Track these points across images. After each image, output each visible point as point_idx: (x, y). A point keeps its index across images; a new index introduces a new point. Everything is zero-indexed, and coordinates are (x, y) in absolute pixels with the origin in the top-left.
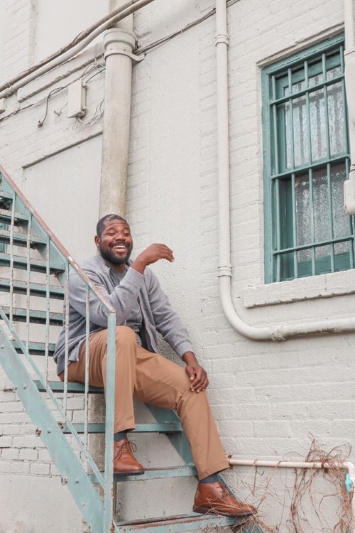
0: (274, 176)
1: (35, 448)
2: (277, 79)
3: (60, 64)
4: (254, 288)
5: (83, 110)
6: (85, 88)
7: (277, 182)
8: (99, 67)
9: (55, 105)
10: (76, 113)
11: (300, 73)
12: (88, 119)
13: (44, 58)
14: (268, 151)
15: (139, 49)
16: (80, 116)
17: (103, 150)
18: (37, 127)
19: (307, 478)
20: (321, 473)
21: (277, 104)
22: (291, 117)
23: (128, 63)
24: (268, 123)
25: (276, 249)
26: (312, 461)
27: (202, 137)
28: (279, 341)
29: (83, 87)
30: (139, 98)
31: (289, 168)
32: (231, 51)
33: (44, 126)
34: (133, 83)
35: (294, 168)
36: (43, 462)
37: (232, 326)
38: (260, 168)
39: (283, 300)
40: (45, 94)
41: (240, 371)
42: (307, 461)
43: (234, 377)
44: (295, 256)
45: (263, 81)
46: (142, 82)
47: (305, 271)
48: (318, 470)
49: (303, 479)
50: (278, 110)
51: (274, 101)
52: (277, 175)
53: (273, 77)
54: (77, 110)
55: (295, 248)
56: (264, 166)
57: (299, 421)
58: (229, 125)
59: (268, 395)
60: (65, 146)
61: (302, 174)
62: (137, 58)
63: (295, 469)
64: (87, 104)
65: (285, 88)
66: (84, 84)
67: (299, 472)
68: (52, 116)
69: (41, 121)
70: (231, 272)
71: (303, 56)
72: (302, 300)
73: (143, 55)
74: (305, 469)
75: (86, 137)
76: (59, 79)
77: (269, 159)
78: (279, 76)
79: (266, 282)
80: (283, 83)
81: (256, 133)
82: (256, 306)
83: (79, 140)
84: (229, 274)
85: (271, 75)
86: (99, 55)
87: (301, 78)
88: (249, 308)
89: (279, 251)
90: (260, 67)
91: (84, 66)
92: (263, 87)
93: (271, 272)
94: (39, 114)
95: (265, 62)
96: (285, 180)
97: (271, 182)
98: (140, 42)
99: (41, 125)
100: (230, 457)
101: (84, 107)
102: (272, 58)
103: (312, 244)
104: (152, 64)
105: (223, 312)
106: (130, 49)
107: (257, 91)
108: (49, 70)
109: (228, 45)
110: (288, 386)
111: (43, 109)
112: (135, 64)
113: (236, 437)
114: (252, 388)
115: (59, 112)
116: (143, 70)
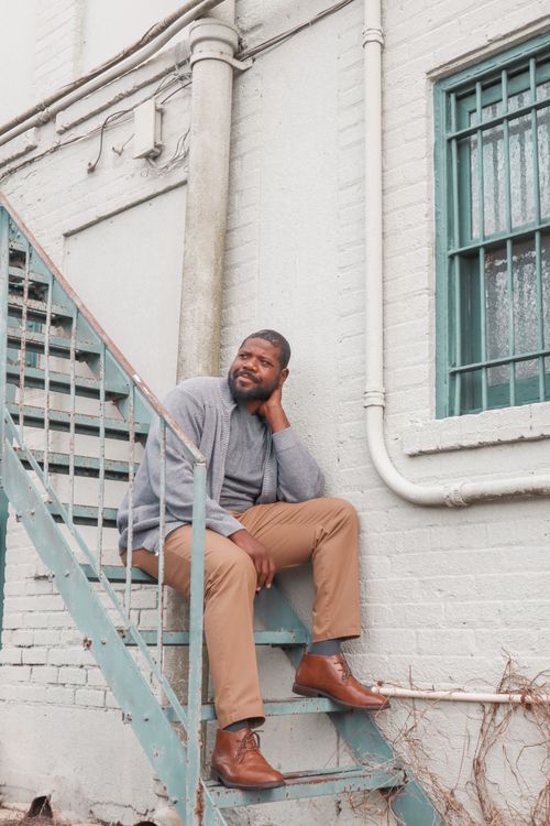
0: (452, 251)
1: (82, 666)
2: (458, 99)
3: (122, 74)
4: (420, 425)
5: (157, 147)
6: (160, 112)
7: (457, 260)
8: (181, 78)
9: (114, 139)
10: (145, 151)
11: (494, 89)
12: (165, 160)
13: (97, 64)
14: (444, 211)
15: (245, 51)
16: (153, 156)
17: (188, 208)
18: (86, 172)
19: (499, 718)
20: (521, 710)
21: (458, 138)
22: (480, 158)
23: (226, 73)
24: (444, 169)
25: (454, 365)
26: (507, 692)
27: (341, 189)
28: (457, 507)
29: (157, 110)
30: (245, 127)
31: (476, 239)
32: (388, 54)
33: (97, 172)
34: (234, 106)
35: (484, 238)
36: (95, 688)
37: (384, 484)
38: (431, 238)
39: (465, 444)
40: (98, 121)
41: (397, 553)
42: (499, 691)
43: (387, 561)
44: (483, 377)
45: (436, 102)
46: (249, 103)
47: (499, 399)
48: (516, 705)
49: (493, 720)
50: (459, 147)
51: (454, 133)
52: (457, 249)
53: (453, 96)
54: (148, 146)
55: (484, 363)
56: (437, 235)
57: (486, 630)
58: (383, 171)
59: (440, 590)
60: (128, 203)
61: (495, 249)
62: (241, 65)
63: (482, 703)
64: (164, 137)
65: (471, 113)
66: (159, 106)
67: (487, 708)
68: (109, 155)
69: (93, 164)
70: (385, 399)
71: (499, 62)
72: (494, 445)
73: (249, 62)
74: (496, 705)
75: (161, 189)
76: (120, 98)
77: (444, 225)
78: (462, 94)
79: (438, 417)
80: (468, 105)
81: (425, 183)
82: (422, 454)
83: (151, 193)
84: (382, 402)
85: (449, 93)
86: (181, 60)
87: (497, 98)
88: (413, 456)
89: (458, 368)
90: (432, 79)
91: (159, 77)
92: (436, 112)
93: (446, 401)
94: (88, 152)
95: (440, 71)
96: (469, 258)
97: (447, 260)
98: (246, 40)
99: (92, 170)
100: (380, 684)
101: (159, 142)
102: (452, 66)
103: (511, 357)
104: (265, 75)
105: (371, 461)
106: (228, 50)
107: (428, 117)
108: (104, 83)
109: (382, 46)
110: (471, 577)
111: (95, 145)
112: (237, 74)
113: (390, 653)
114: (416, 579)
115: (120, 149)
116: (250, 83)
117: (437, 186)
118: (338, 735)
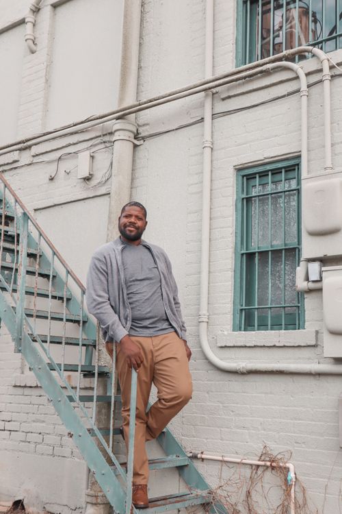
0: (243, 252)
1: (40, 433)
2: (247, 179)
3: (72, 134)
4: (226, 333)
5: (90, 175)
6: (92, 157)
7: (245, 256)
8: (104, 142)
9: (66, 165)
10: (85, 176)
11: (264, 178)
12: (94, 182)
13: (58, 127)
14: (239, 232)
15: (140, 136)
16: (87, 179)
17: (110, 213)
18: (48, 179)
19: (259, 472)
20: (270, 469)
21: (247, 198)
22: (256, 208)
23: (132, 145)
24: (240, 212)
25: (242, 306)
26: (263, 461)
28: (243, 374)
29: (91, 156)
30: (138, 174)
31: (254, 248)
32: (215, 153)
33: (54, 180)
34: (134, 161)
35: (258, 248)
36: (47, 445)
37: (206, 358)
38: (233, 245)
39: (247, 345)
40: (58, 154)
41: (212, 392)
42: (259, 460)
43: (207, 395)
44: (256, 313)
45: (237, 180)
46: (140, 163)
47: (263, 325)
48: (267, 467)
49: (256, 473)
50: (247, 202)
51: (244, 196)
52: (244, 251)
53: (245, 178)
54: (86, 174)
55: (256, 307)
56: (236, 243)
57: (254, 432)
58: (211, 209)
59: (233, 411)
60: (73, 200)
61: (263, 254)
62: (137, 142)
63: (251, 465)
64: (94, 170)
65: (253, 186)
66: (92, 154)
67: (253, 468)
68: (62, 173)
69: (53, 176)
70: (208, 319)
71: (268, 167)
72: (261, 347)
73: (142, 142)
74: (258, 466)
75: (91, 196)
76: (69, 145)
77: (239, 239)
78: (250, 177)
79: (233, 331)
80: (252, 183)
81: (231, 218)
82: (226, 347)
83: (85, 197)
84: (206, 320)
85: (243, 176)
86: (104, 133)
87: (266, 182)
88: (222, 347)
89: (244, 307)
90: (236, 169)
91: (92, 139)
92: (237, 184)
93: (238, 322)
94: (51, 169)
95: (240, 166)
96: (250, 256)
97: (240, 256)
98: (141, 130)
99: (52, 179)
100: (202, 453)
101: (91, 173)
102: (246, 165)
103: (270, 306)
104: (149, 149)
105: (201, 347)
106: (132, 135)
107: (233, 187)
108: (60, 136)
109: (212, 149)
110: (248, 406)
111: (54, 166)
112: (135, 146)
113: (207, 439)
114: (221, 405)
115: (68, 171)
116: (142, 152)
117: (236, 220)
118: (180, 475)
